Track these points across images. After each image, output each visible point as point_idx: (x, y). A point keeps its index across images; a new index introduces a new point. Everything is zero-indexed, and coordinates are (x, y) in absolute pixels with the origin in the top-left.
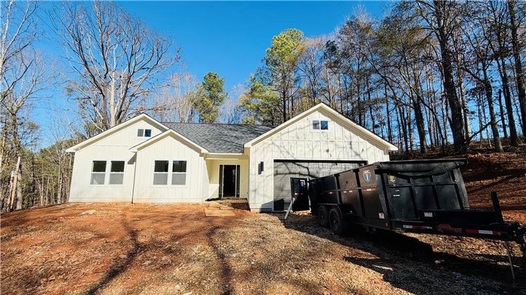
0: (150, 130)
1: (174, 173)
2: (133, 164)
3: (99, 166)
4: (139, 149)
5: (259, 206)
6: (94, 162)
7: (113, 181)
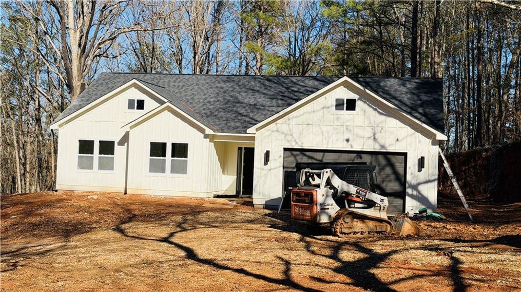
0: (143, 101)
1: (173, 158)
2: (124, 145)
3: (86, 147)
4: (131, 128)
5: (263, 202)
6: (79, 141)
7: (102, 167)
